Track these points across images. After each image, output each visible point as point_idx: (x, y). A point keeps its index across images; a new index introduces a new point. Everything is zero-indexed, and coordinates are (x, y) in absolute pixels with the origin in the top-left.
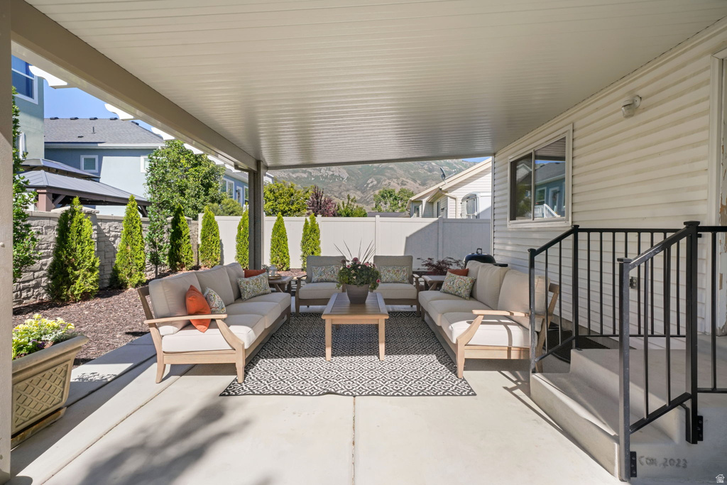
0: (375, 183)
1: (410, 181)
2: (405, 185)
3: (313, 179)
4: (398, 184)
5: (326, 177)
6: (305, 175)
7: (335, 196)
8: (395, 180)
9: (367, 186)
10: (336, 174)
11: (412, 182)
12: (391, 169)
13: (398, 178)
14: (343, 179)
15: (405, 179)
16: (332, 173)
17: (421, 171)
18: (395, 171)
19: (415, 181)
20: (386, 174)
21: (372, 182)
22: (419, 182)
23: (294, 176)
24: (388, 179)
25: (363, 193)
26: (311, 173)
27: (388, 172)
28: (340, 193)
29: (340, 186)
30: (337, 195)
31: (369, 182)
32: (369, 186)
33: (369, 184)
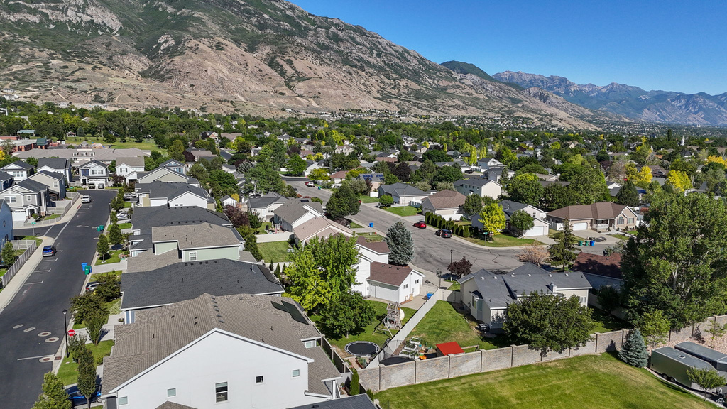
0: (172, 43)
1: (230, 44)
2: (222, 49)
3: (52, 27)
4: (211, 47)
5: (79, 26)
6: (36, 19)
7: (101, 63)
8: (206, 41)
9: (158, 48)
10: (98, 20)
11: (235, 46)
12: (198, 20)
13: (210, 37)
14: (112, 30)
15: (221, 40)
16: (89, 18)
17: (246, 27)
18: (204, 24)
19: (239, 44)
20: (191, 29)
21: (166, 41)
22: (244, 45)
23: (13, 18)
24: (195, 38)
25: (151, 59)
26: (46, 15)
27: (192, 26)
28: (110, 58)
29: (109, 45)
30: (104, 61)
31: (161, 40)
32: (162, 48)
33: (161, 44)
